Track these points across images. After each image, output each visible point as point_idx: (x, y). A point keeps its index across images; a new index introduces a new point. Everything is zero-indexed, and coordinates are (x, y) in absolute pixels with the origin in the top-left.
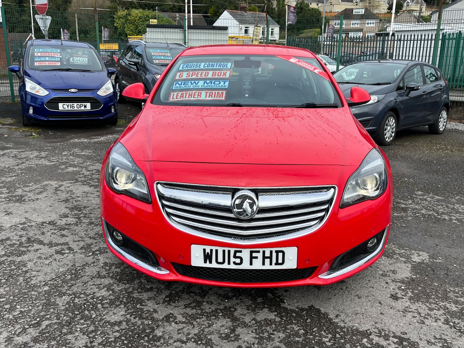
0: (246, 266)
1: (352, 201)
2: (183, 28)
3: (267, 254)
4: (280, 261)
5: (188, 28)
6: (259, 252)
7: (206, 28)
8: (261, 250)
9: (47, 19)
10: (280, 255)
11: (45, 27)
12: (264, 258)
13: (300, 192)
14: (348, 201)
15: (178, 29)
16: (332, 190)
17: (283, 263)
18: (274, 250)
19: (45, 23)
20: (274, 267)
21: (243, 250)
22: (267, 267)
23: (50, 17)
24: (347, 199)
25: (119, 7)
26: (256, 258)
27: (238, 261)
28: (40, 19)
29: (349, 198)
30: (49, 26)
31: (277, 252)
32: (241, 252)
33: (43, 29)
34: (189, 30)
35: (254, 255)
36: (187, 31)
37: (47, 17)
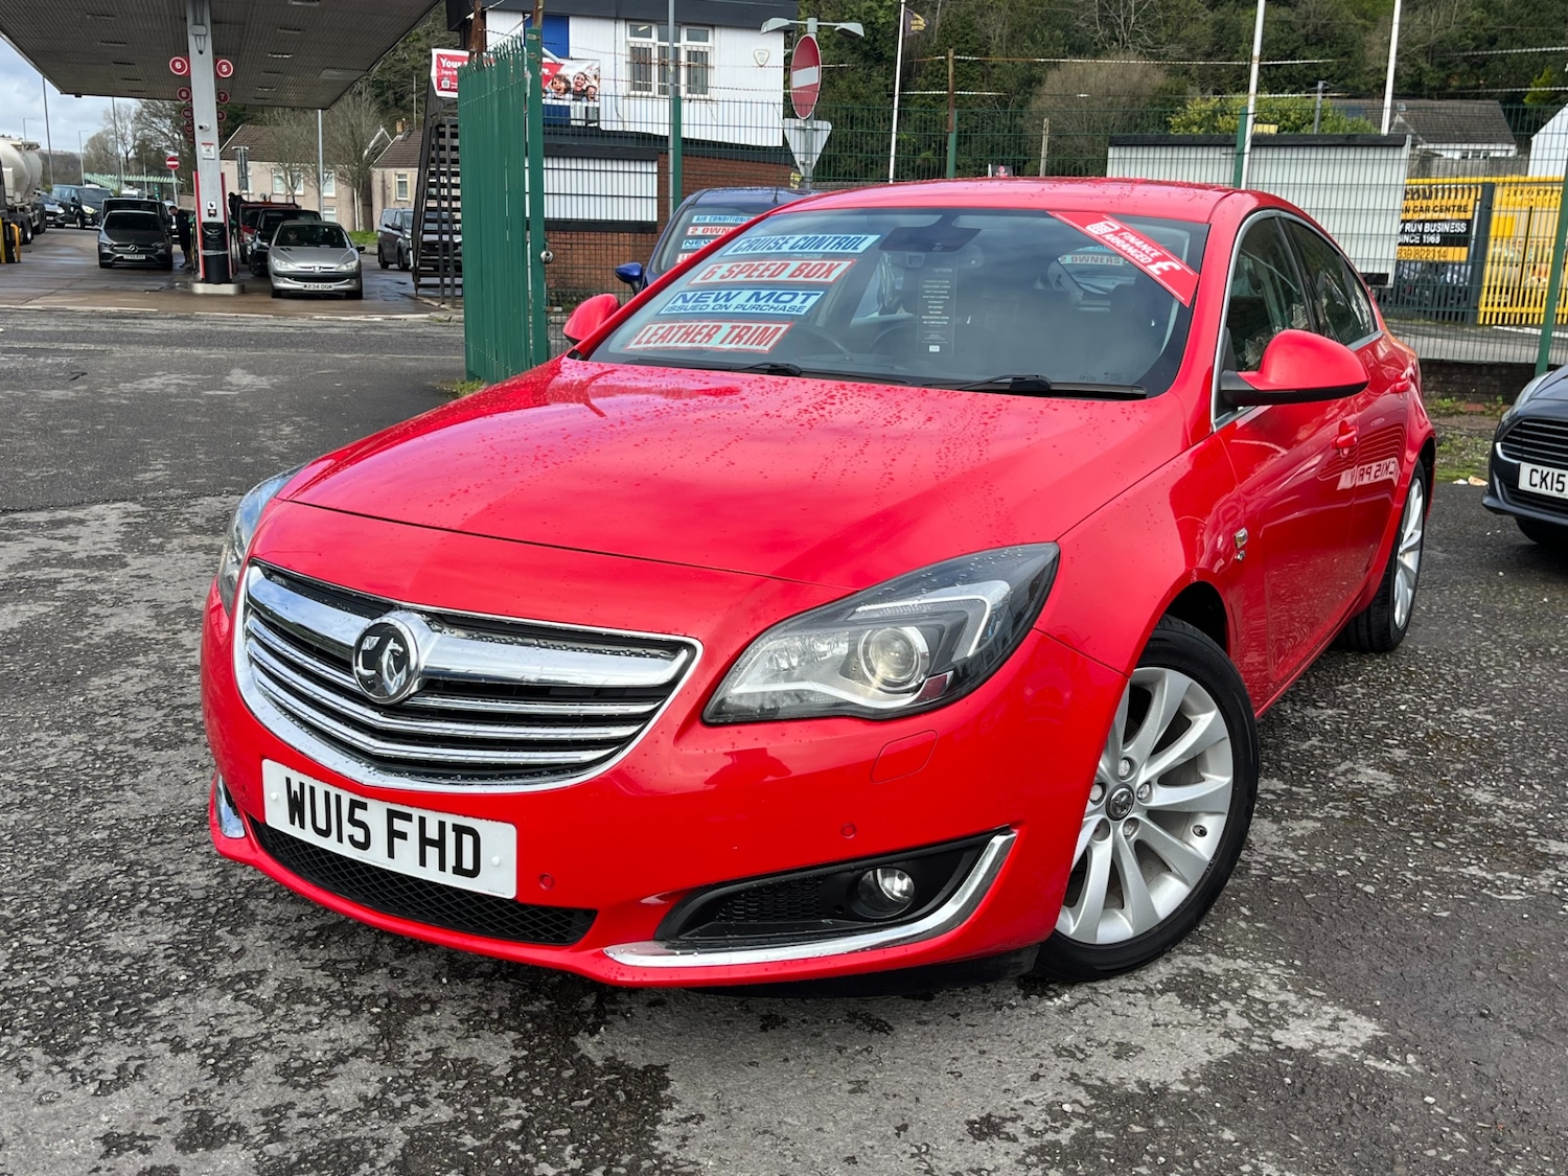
0: (376, 856)
1: (762, 708)
2: (1234, 146)
3: (432, 832)
4: (468, 864)
5: (1252, 146)
6: (408, 817)
7: (1319, 142)
8: (416, 813)
9: (817, 130)
10: (468, 840)
11: (808, 153)
12: (424, 841)
13: (583, 646)
14: (744, 703)
15: (1218, 149)
16: (684, 655)
17: (474, 873)
18: (450, 820)
19: (809, 143)
20: (449, 879)
21: (371, 803)
22: (431, 873)
23: (825, 123)
24: (741, 696)
25: (1193, 91)
26: (403, 836)
27: (360, 835)
28: (798, 132)
29: (752, 696)
30: (819, 151)
31: (459, 830)
32: (364, 806)
33: (803, 160)
34: (1258, 151)
35: (399, 825)
36: (1246, 157)
37: (819, 124)
